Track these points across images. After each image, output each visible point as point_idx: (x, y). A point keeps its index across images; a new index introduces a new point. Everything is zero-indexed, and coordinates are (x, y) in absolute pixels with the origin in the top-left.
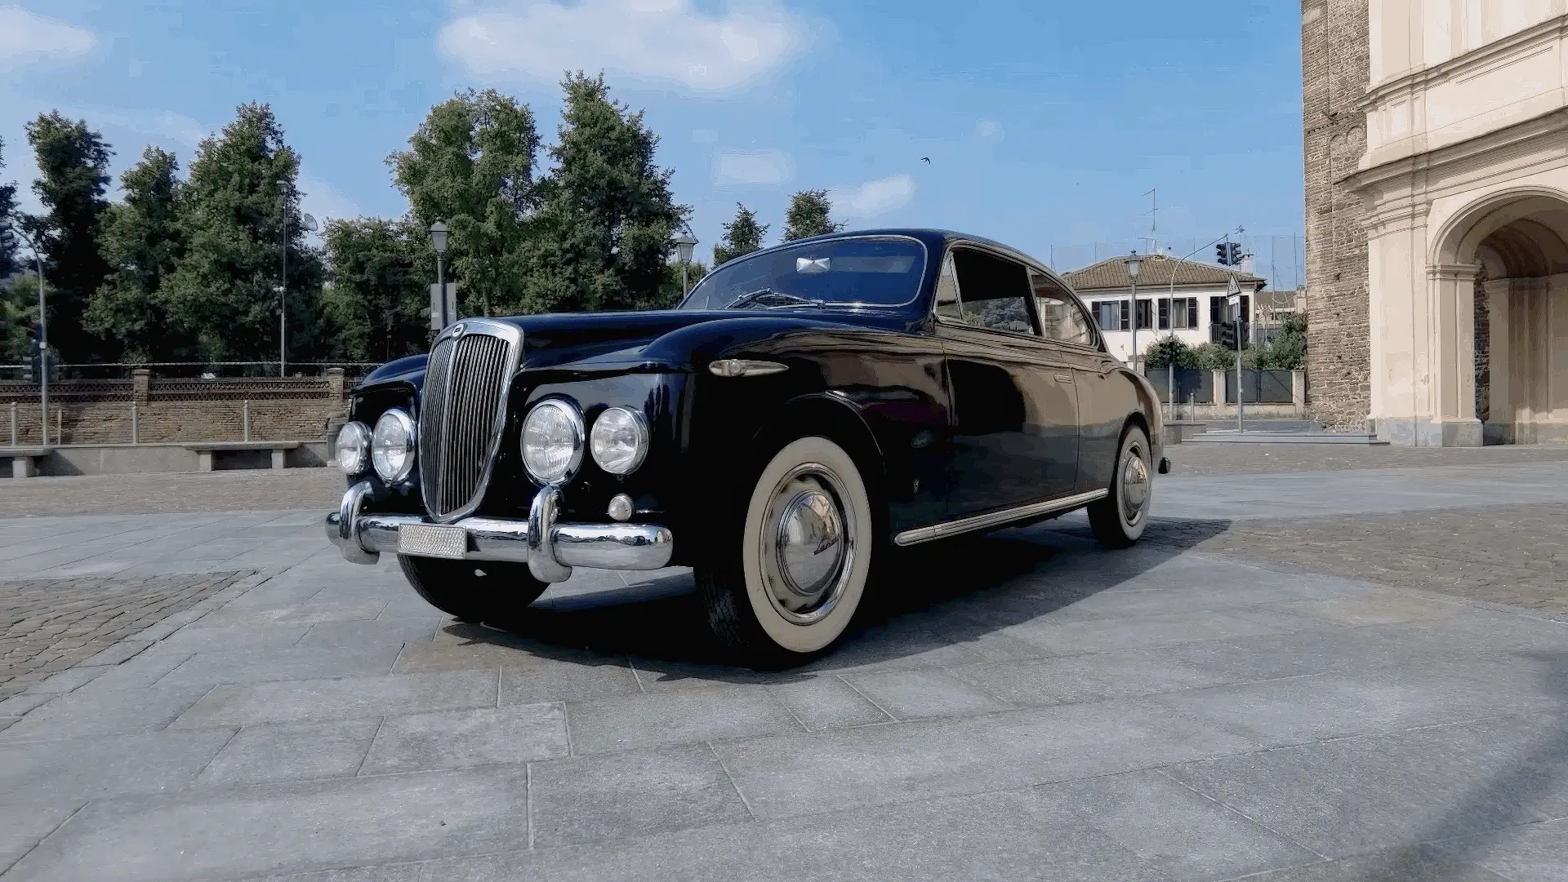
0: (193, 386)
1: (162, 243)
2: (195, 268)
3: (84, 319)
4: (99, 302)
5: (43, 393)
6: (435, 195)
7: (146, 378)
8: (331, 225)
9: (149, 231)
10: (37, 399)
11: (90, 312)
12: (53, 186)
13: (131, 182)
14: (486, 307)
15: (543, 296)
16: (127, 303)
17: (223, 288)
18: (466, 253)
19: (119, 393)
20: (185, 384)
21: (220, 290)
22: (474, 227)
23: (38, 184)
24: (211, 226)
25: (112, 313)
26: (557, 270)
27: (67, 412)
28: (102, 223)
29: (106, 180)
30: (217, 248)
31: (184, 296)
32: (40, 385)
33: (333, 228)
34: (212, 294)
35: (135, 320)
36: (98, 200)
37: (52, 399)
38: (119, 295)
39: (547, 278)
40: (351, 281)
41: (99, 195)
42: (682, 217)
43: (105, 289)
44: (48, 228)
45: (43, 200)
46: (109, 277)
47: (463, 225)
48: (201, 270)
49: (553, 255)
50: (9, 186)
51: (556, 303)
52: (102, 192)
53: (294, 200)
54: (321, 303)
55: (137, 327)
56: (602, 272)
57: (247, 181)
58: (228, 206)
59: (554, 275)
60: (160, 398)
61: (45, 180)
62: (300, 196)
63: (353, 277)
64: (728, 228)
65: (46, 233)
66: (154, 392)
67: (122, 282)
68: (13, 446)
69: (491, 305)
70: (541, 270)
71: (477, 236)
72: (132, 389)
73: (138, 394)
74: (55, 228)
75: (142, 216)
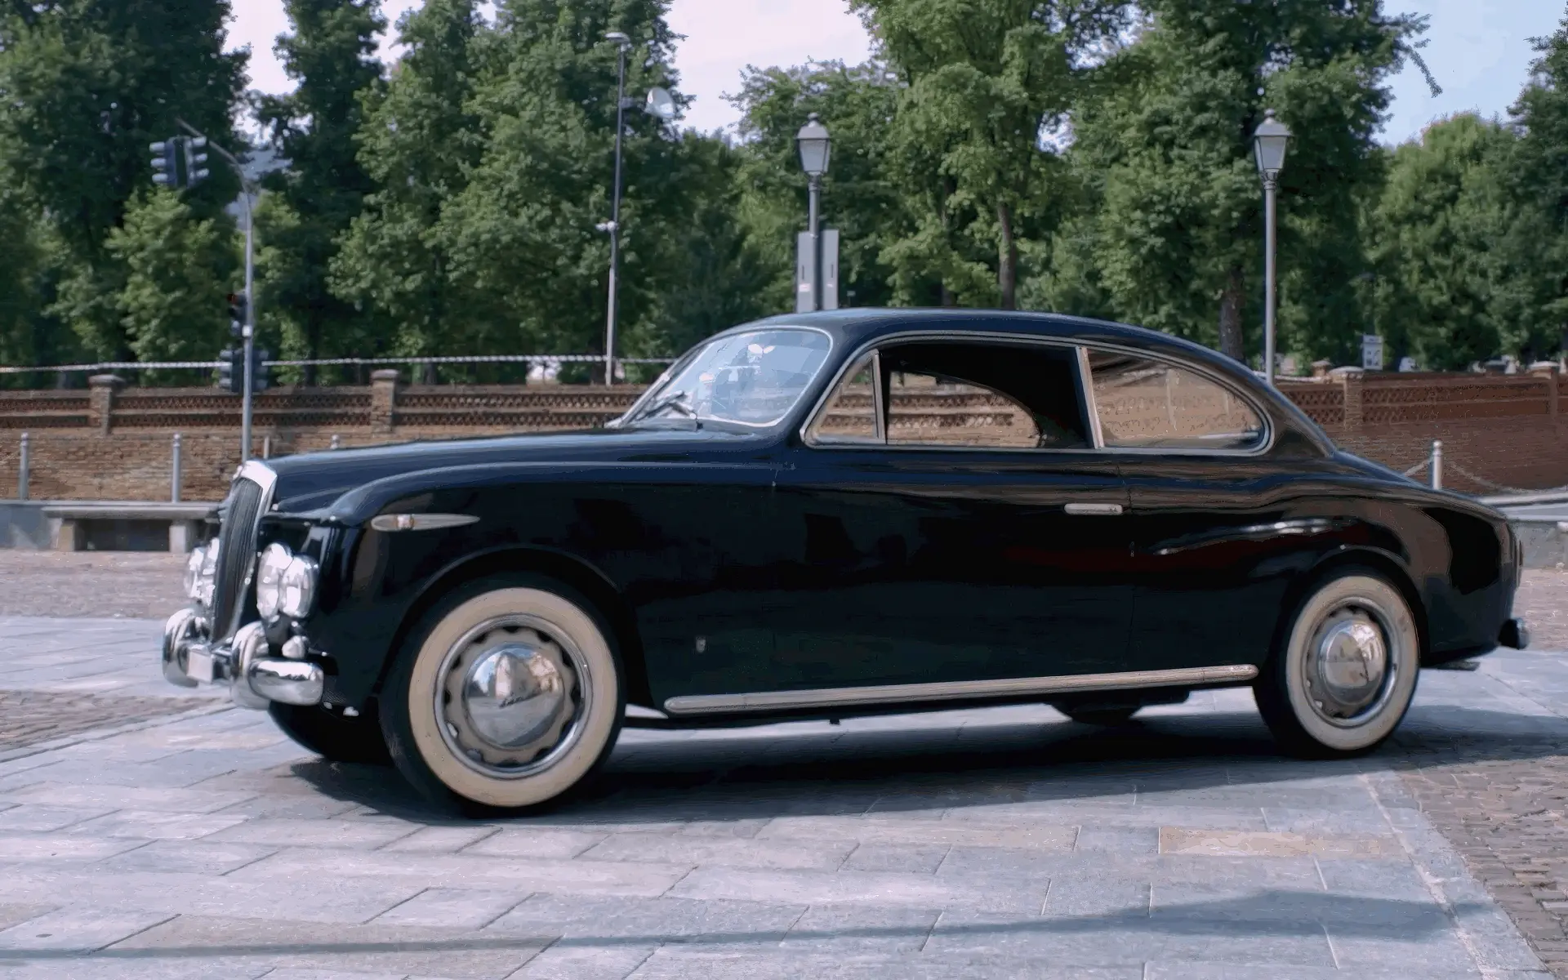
0: (462, 400)
1: (455, 135)
2: (498, 181)
3: (330, 275)
4: (352, 243)
5: (245, 411)
6: (916, 27)
7: (390, 385)
8: (755, 80)
9: (434, 115)
10: (236, 420)
11: (340, 262)
12: (304, 42)
13: (412, 30)
14: (1003, 240)
15: (1146, 207)
16: (396, 243)
17: (539, 218)
18: (966, 137)
19: (350, 410)
20: (450, 397)
21: (534, 221)
22: (976, 88)
23: (282, 42)
24: (527, 104)
25: (373, 261)
26: (1175, 152)
27: (276, 441)
28: (366, 105)
29: (381, 26)
30: (533, 148)
31: (476, 235)
32: (241, 396)
33: (759, 84)
34: (522, 229)
35: (407, 275)
36: (368, 62)
37: (256, 420)
38: (385, 231)
39: (1154, 168)
40: (790, 187)
41: (369, 52)
42: (1405, 40)
43: (365, 220)
44: (292, 115)
45: (289, 68)
46: (371, 199)
47: (957, 83)
48: (507, 187)
49: (1168, 121)
50: (240, 49)
51: (1169, 220)
52: (372, 47)
53: (665, 50)
54: (738, 228)
55: (410, 285)
56: (1228, 162)
57: (587, 21)
58: (552, 69)
59: (1169, 162)
60: (412, 420)
61: (291, 34)
62: (674, 42)
63: (793, 177)
64: (1541, 48)
65: (290, 124)
66: (402, 410)
67: (391, 206)
68: (174, 502)
69: (1014, 237)
70: (1145, 153)
71: (984, 101)
72: (370, 405)
73: (378, 413)
74: (303, 113)
75: (428, 88)
